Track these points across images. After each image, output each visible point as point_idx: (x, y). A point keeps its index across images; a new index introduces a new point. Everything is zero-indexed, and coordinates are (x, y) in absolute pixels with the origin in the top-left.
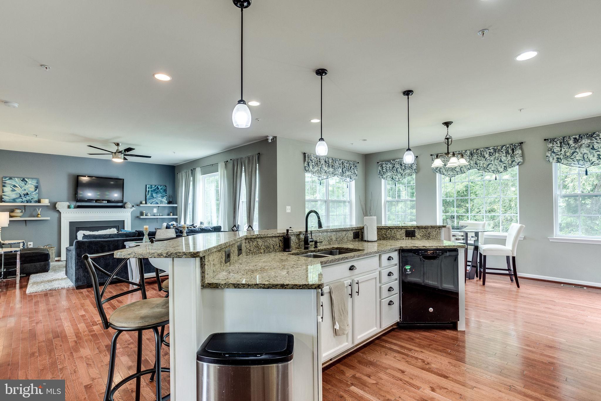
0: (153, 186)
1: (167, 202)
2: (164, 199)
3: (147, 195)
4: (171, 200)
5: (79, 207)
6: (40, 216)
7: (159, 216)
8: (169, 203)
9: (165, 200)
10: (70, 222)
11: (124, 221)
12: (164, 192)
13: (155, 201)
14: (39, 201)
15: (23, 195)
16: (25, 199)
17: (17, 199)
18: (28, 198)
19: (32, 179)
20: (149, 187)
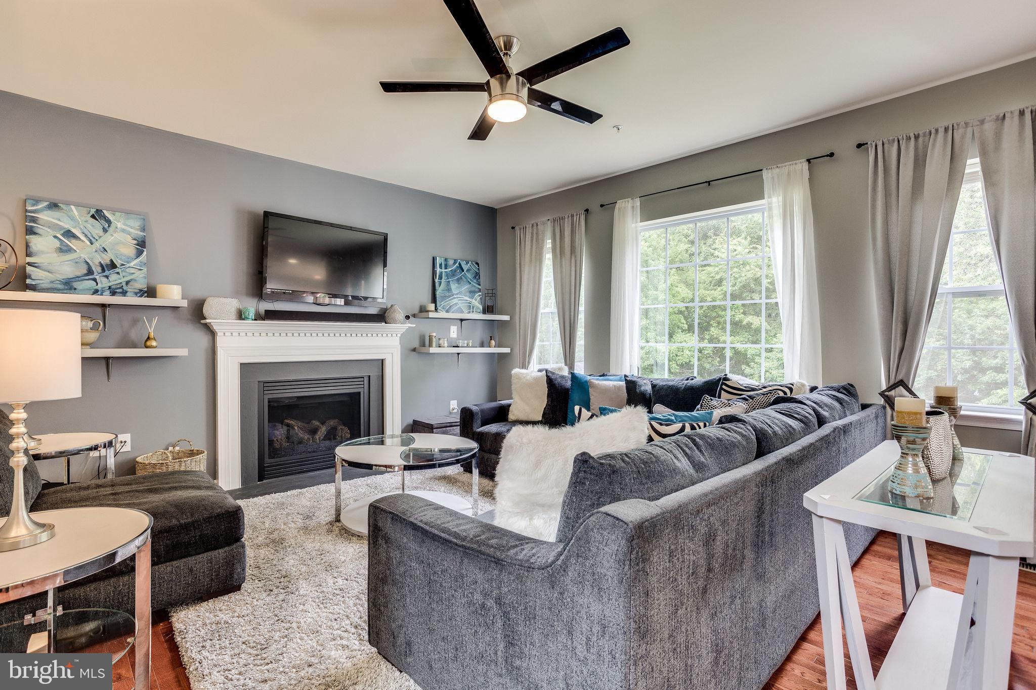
0: (451, 262)
1: (481, 307)
2: (476, 300)
3: (437, 284)
4: (489, 303)
5: (269, 316)
6: (154, 343)
7: (468, 346)
8: (488, 310)
9: (477, 303)
10: (241, 364)
11: (382, 361)
12: (475, 281)
13: (456, 304)
14: (151, 292)
15: (97, 269)
16: (103, 283)
17: (77, 278)
18: (114, 279)
19: (128, 213)
20: (441, 264)
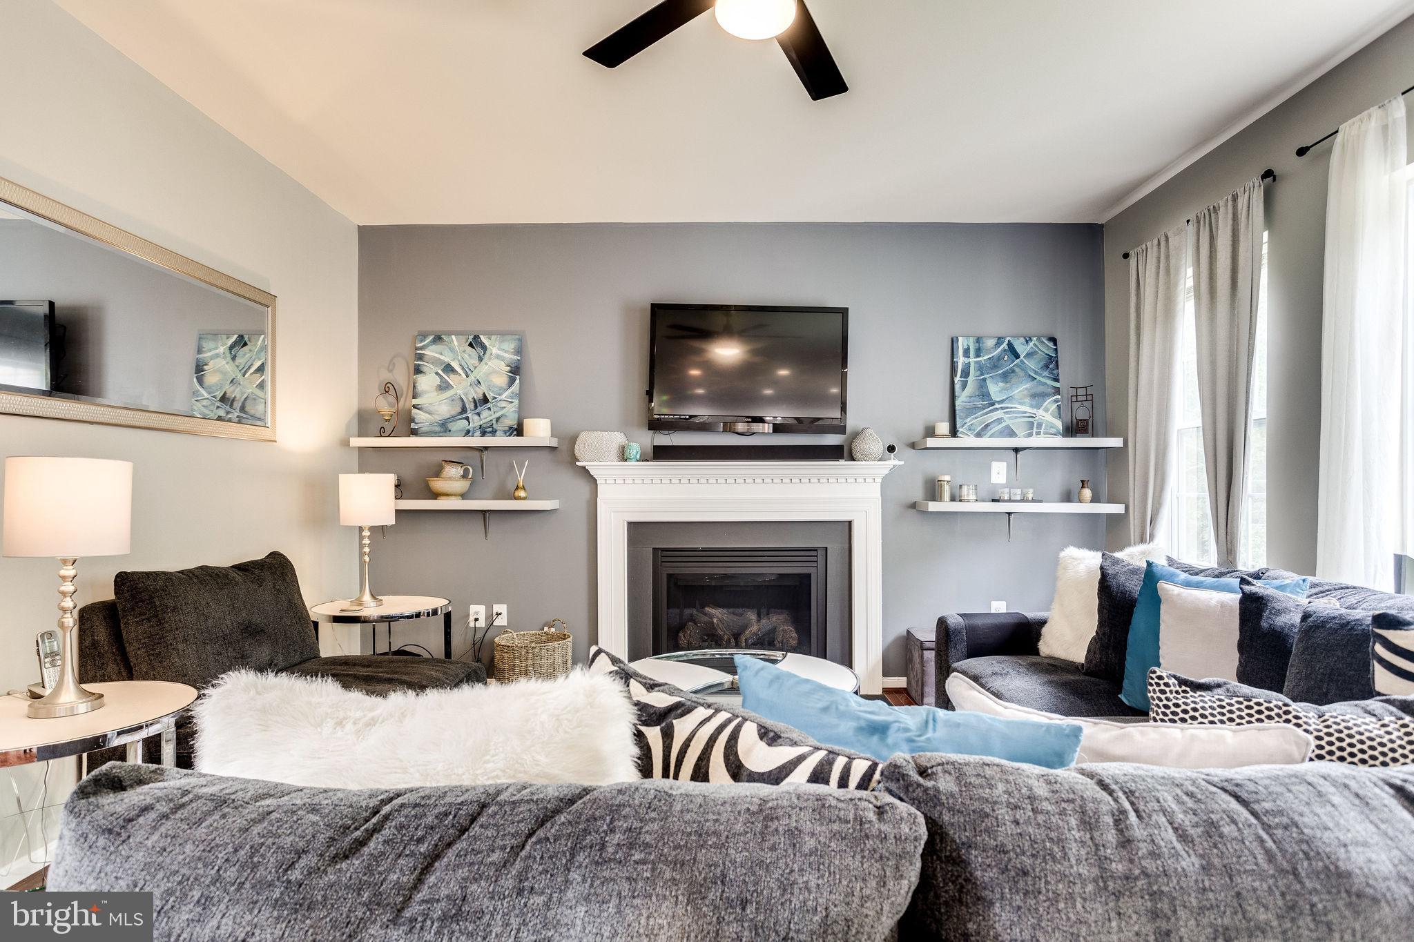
0: (990, 343)
1: (1059, 424)
2: (1046, 410)
3: (958, 387)
4: (1082, 414)
5: (661, 453)
6: (522, 494)
7: (1023, 500)
8: (1075, 428)
9: (1048, 415)
10: (630, 524)
11: (850, 523)
12: (1046, 373)
13: (999, 420)
15: (470, 406)
16: (476, 421)
17: (452, 419)
18: (487, 416)
19: (503, 334)
20: (969, 349)
